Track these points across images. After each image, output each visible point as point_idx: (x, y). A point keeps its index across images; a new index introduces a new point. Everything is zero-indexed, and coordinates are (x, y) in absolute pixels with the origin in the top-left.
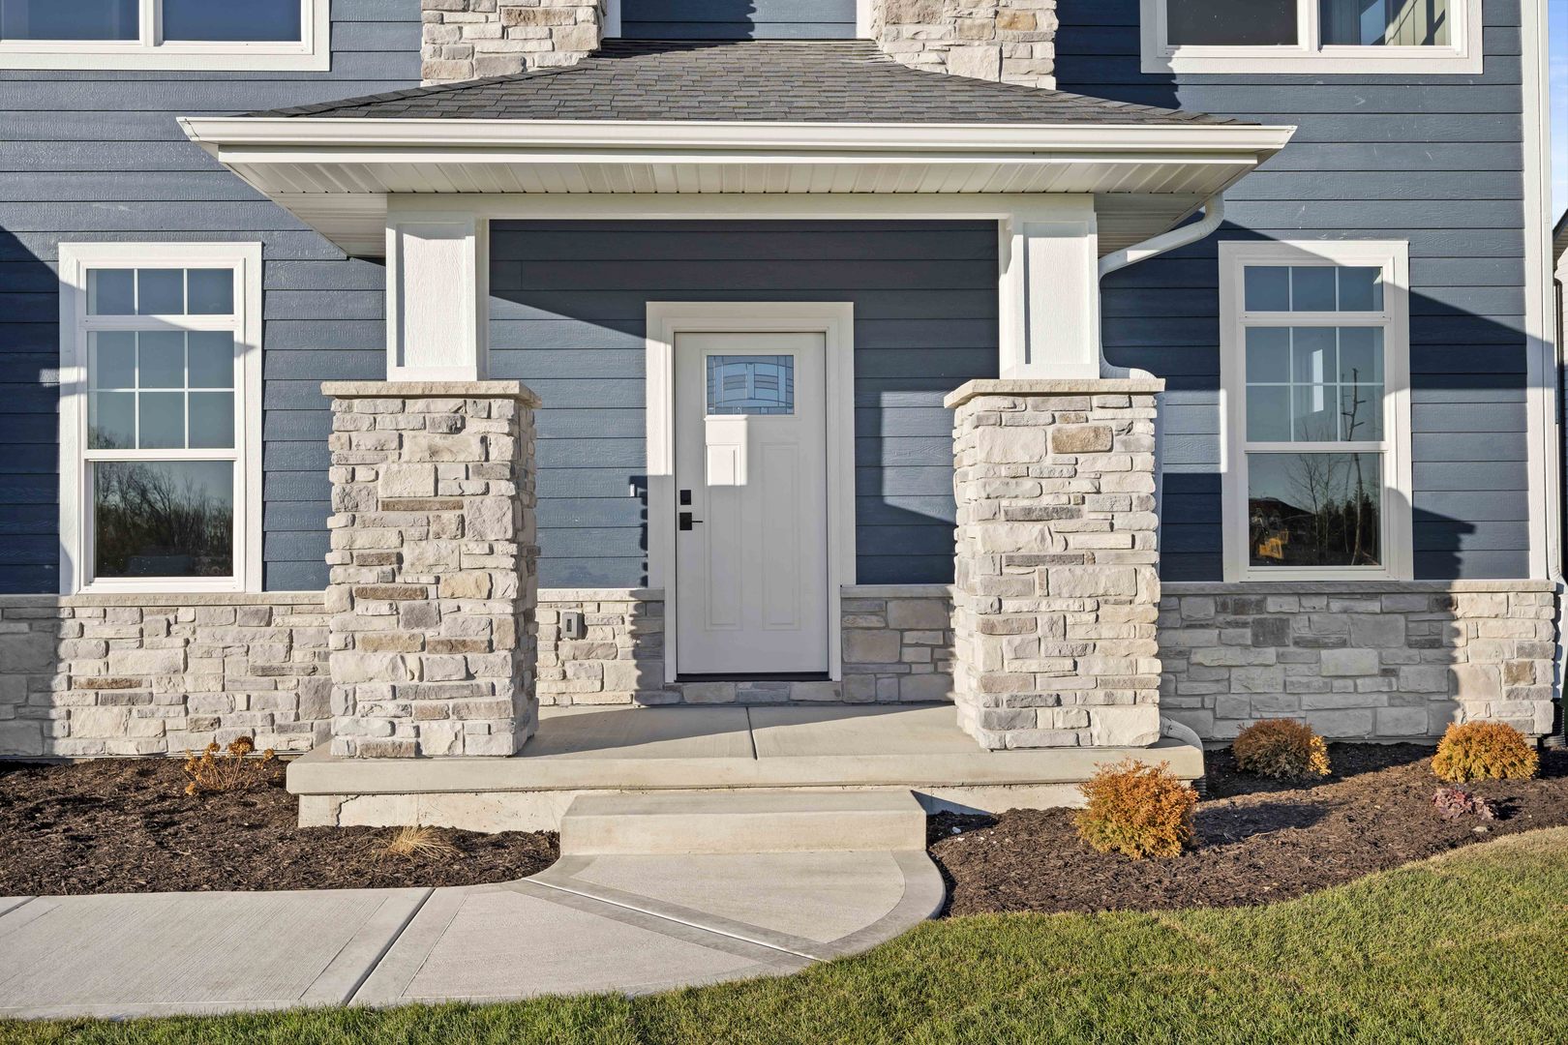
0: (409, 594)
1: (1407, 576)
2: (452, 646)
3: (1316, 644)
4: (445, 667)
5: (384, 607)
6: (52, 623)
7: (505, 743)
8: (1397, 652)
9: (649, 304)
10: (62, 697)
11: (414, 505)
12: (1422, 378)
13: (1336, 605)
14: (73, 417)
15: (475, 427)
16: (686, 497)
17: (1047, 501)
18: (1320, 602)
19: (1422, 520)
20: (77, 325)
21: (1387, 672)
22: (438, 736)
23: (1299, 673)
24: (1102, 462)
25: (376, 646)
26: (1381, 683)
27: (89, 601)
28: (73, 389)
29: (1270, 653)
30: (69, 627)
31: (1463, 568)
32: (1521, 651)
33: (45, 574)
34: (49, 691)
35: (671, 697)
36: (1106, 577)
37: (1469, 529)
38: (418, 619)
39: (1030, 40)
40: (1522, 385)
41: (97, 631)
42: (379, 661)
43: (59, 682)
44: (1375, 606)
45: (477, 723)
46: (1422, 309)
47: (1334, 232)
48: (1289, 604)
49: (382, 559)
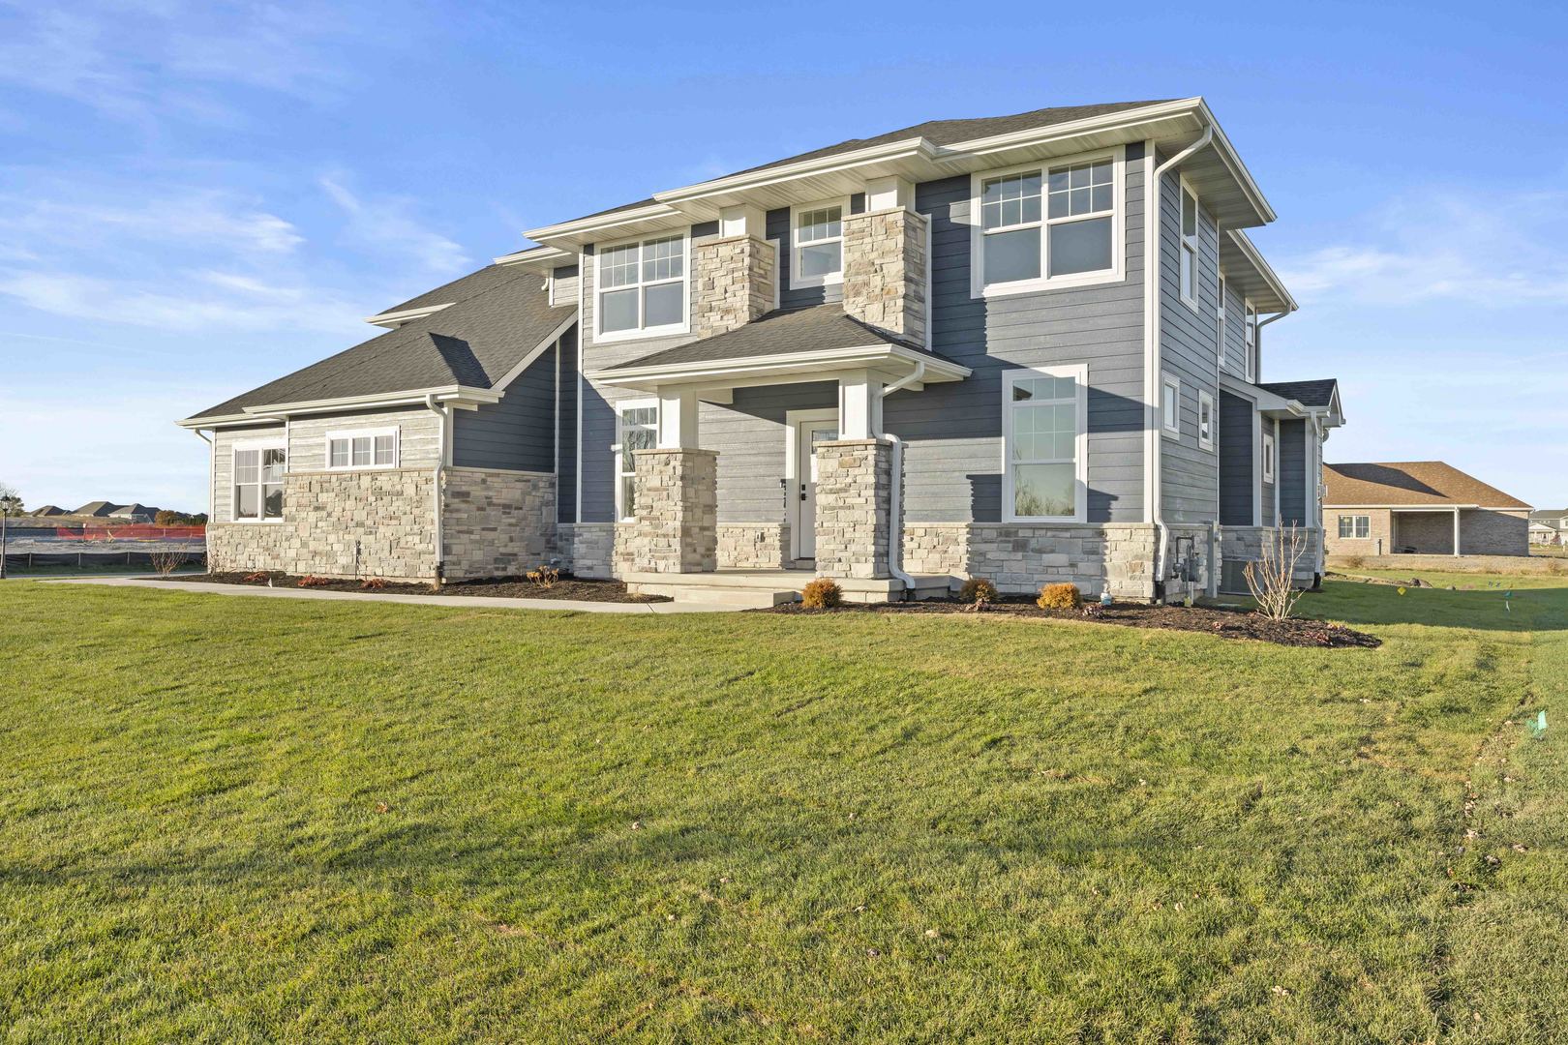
0: (655, 518)
1: (1085, 521)
2: (665, 536)
3: (1040, 551)
4: (663, 542)
5: (648, 523)
6: (612, 532)
7: (678, 568)
8: (1078, 556)
9: (787, 412)
10: (615, 558)
11: (656, 490)
12: (1092, 428)
13: (1049, 534)
14: (619, 459)
15: (672, 463)
16: (804, 487)
17: (838, 486)
18: (1043, 532)
19: (1092, 494)
20: (621, 430)
21: (1073, 565)
22: (661, 565)
23: (1033, 564)
24: (857, 471)
25: (646, 535)
26: (1069, 570)
27: (622, 525)
28: (619, 451)
29: (1019, 555)
30: (617, 534)
31: (1113, 517)
32: (1136, 557)
33: (610, 517)
34: (611, 556)
35: (792, 566)
36: (857, 515)
37: (1115, 498)
38: (657, 527)
39: (894, 299)
40: (1143, 429)
41: (624, 536)
42: (646, 540)
43: (614, 553)
44: (1068, 535)
45: (671, 562)
46: (1093, 394)
47: (1053, 362)
48: (1028, 533)
49: (647, 507)
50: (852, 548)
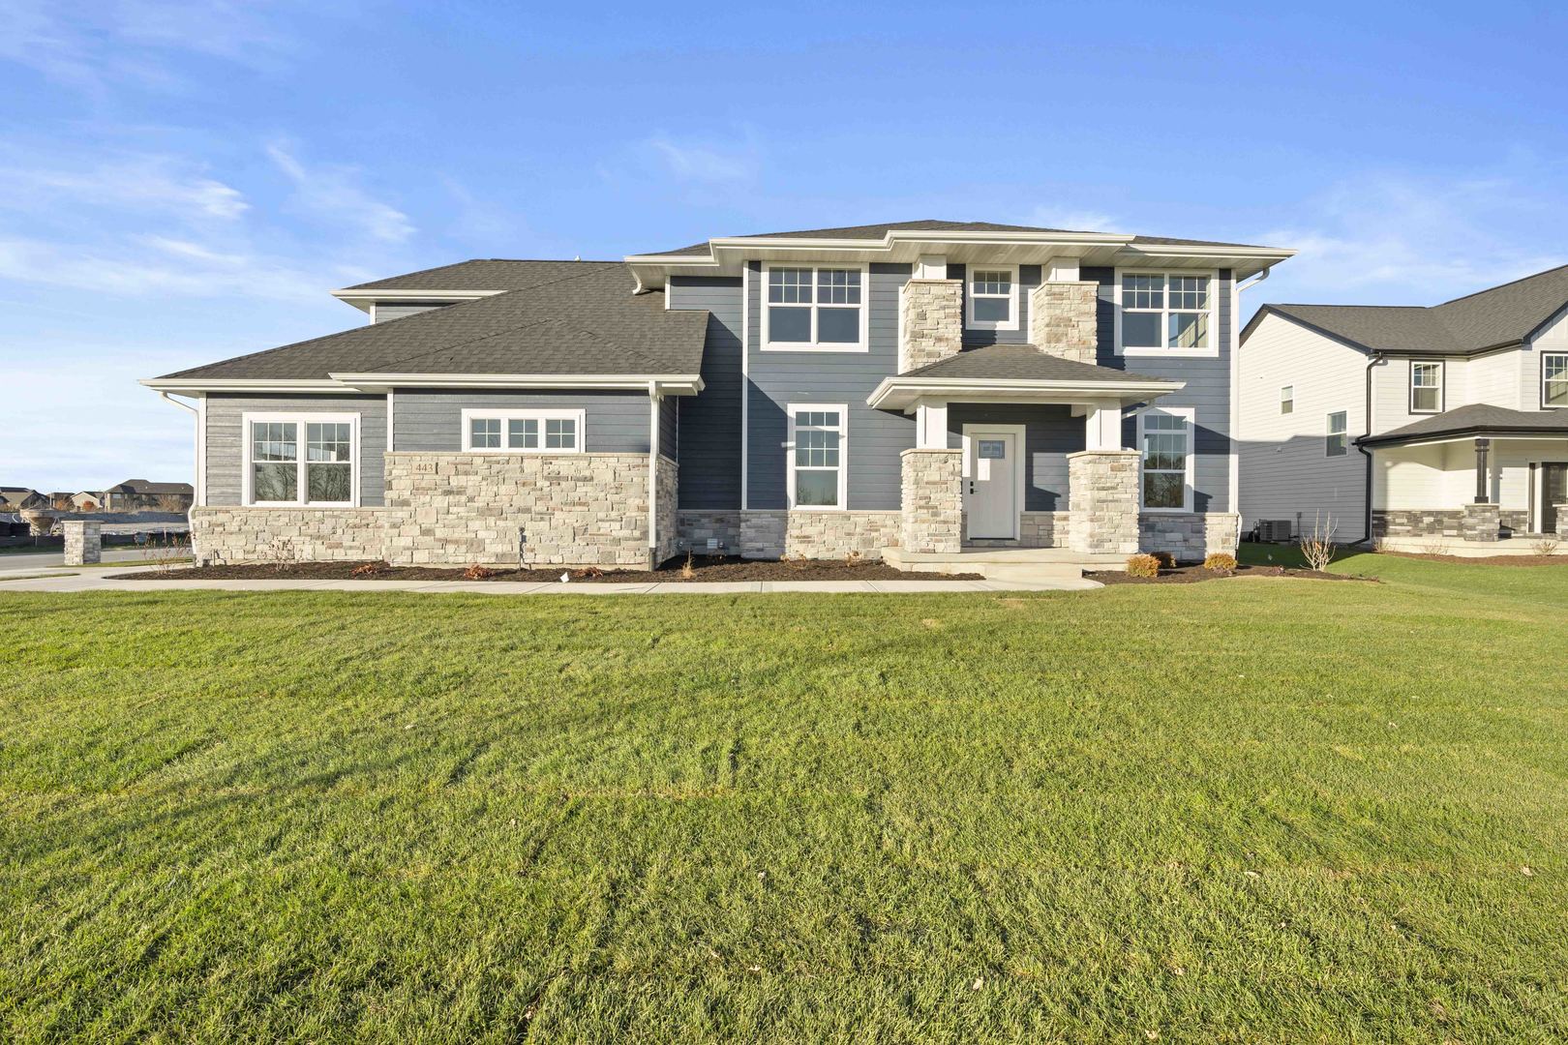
0: (932, 508)
1: (1192, 511)
2: (945, 522)
3: (1164, 531)
4: (943, 528)
5: (926, 511)
6: (785, 518)
7: (958, 549)
8: (1189, 534)
9: (964, 425)
10: (788, 541)
11: (934, 483)
12: (1198, 450)
13: (1170, 520)
14: (791, 456)
15: (951, 461)
16: (972, 484)
17: (1108, 485)
18: (1166, 519)
19: (1197, 494)
20: (793, 429)
21: (1185, 540)
22: (940, 547)
23: (1159, 540)
24: (1124, 474)
25: (924, 522)
26: (1183, 544)
28: (792, 448)
29: (1150, 534)
31: (1209, 509)
32: (1226, 535)
33: (782, 503)
34: (784, 539)
35: (969, 544)
36: (1124, 506)
37: (1211, 497)
38: (935, 514)
40: (1228, 453)
43: (787, 536)
44: (1182, 520)
45: (951, 543)
46: (1198, 429)
47: (1171, 405)
48: (1156, 519)
49: (926, 498)
50: (1121, 531)
